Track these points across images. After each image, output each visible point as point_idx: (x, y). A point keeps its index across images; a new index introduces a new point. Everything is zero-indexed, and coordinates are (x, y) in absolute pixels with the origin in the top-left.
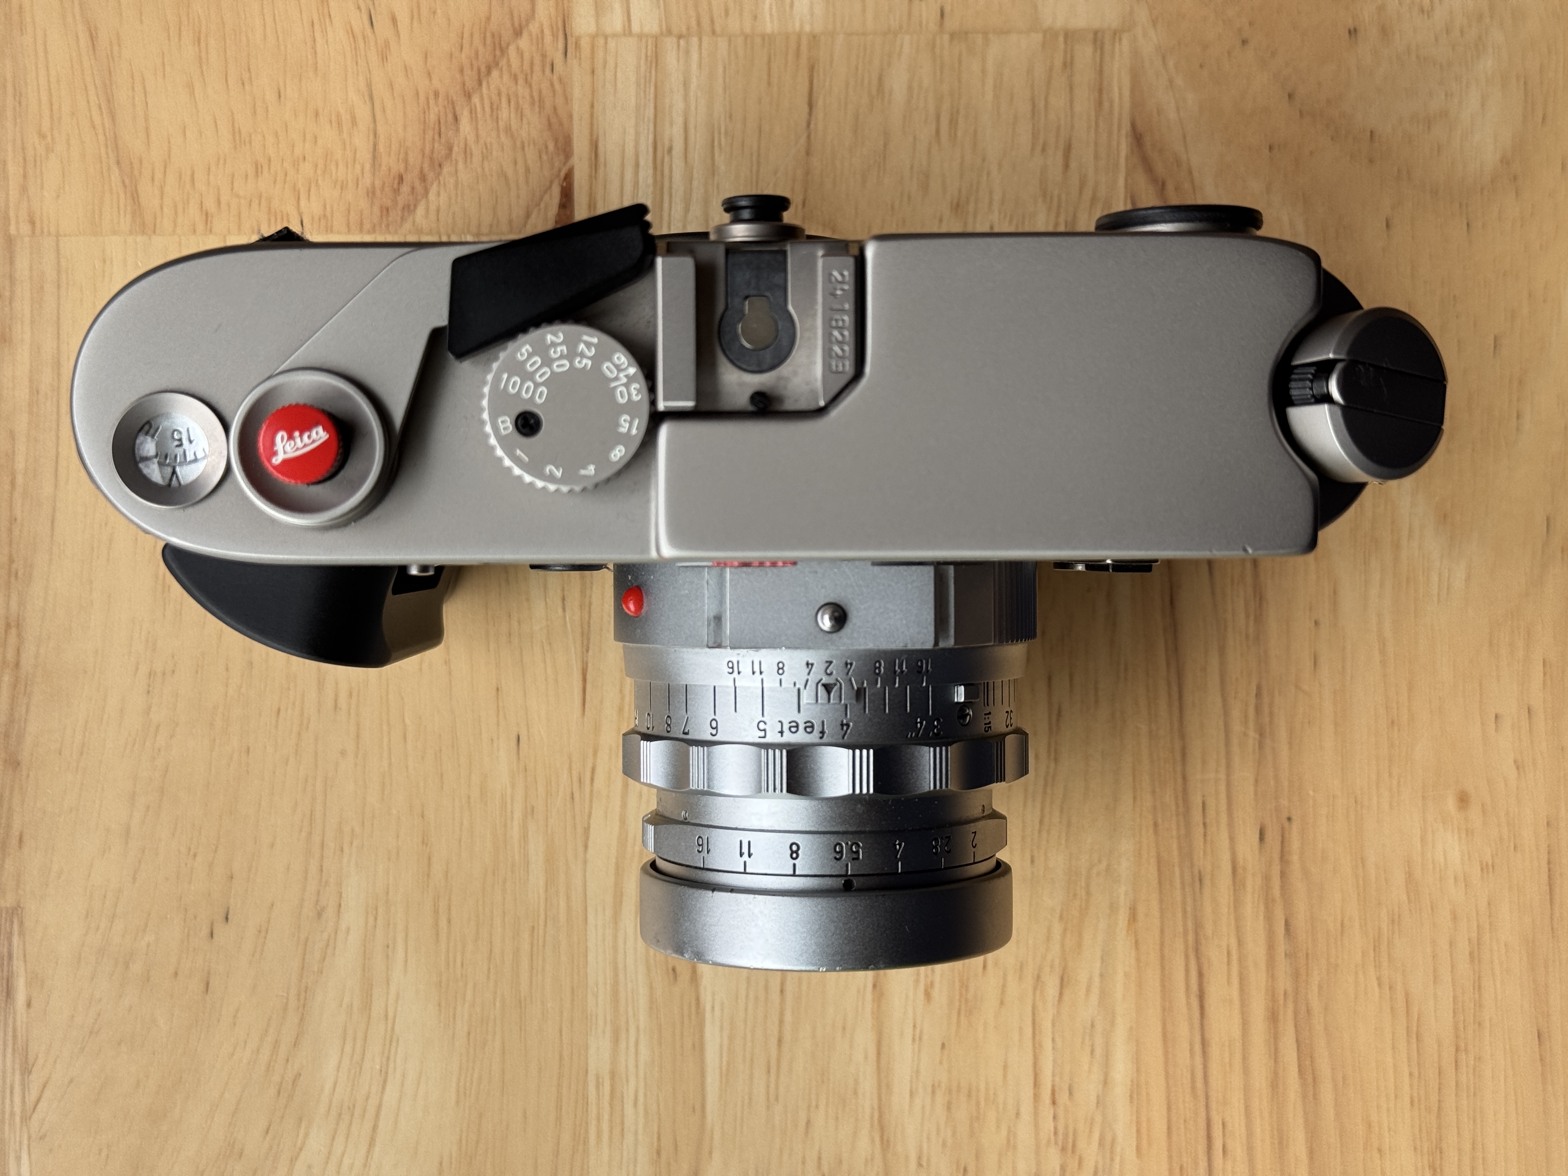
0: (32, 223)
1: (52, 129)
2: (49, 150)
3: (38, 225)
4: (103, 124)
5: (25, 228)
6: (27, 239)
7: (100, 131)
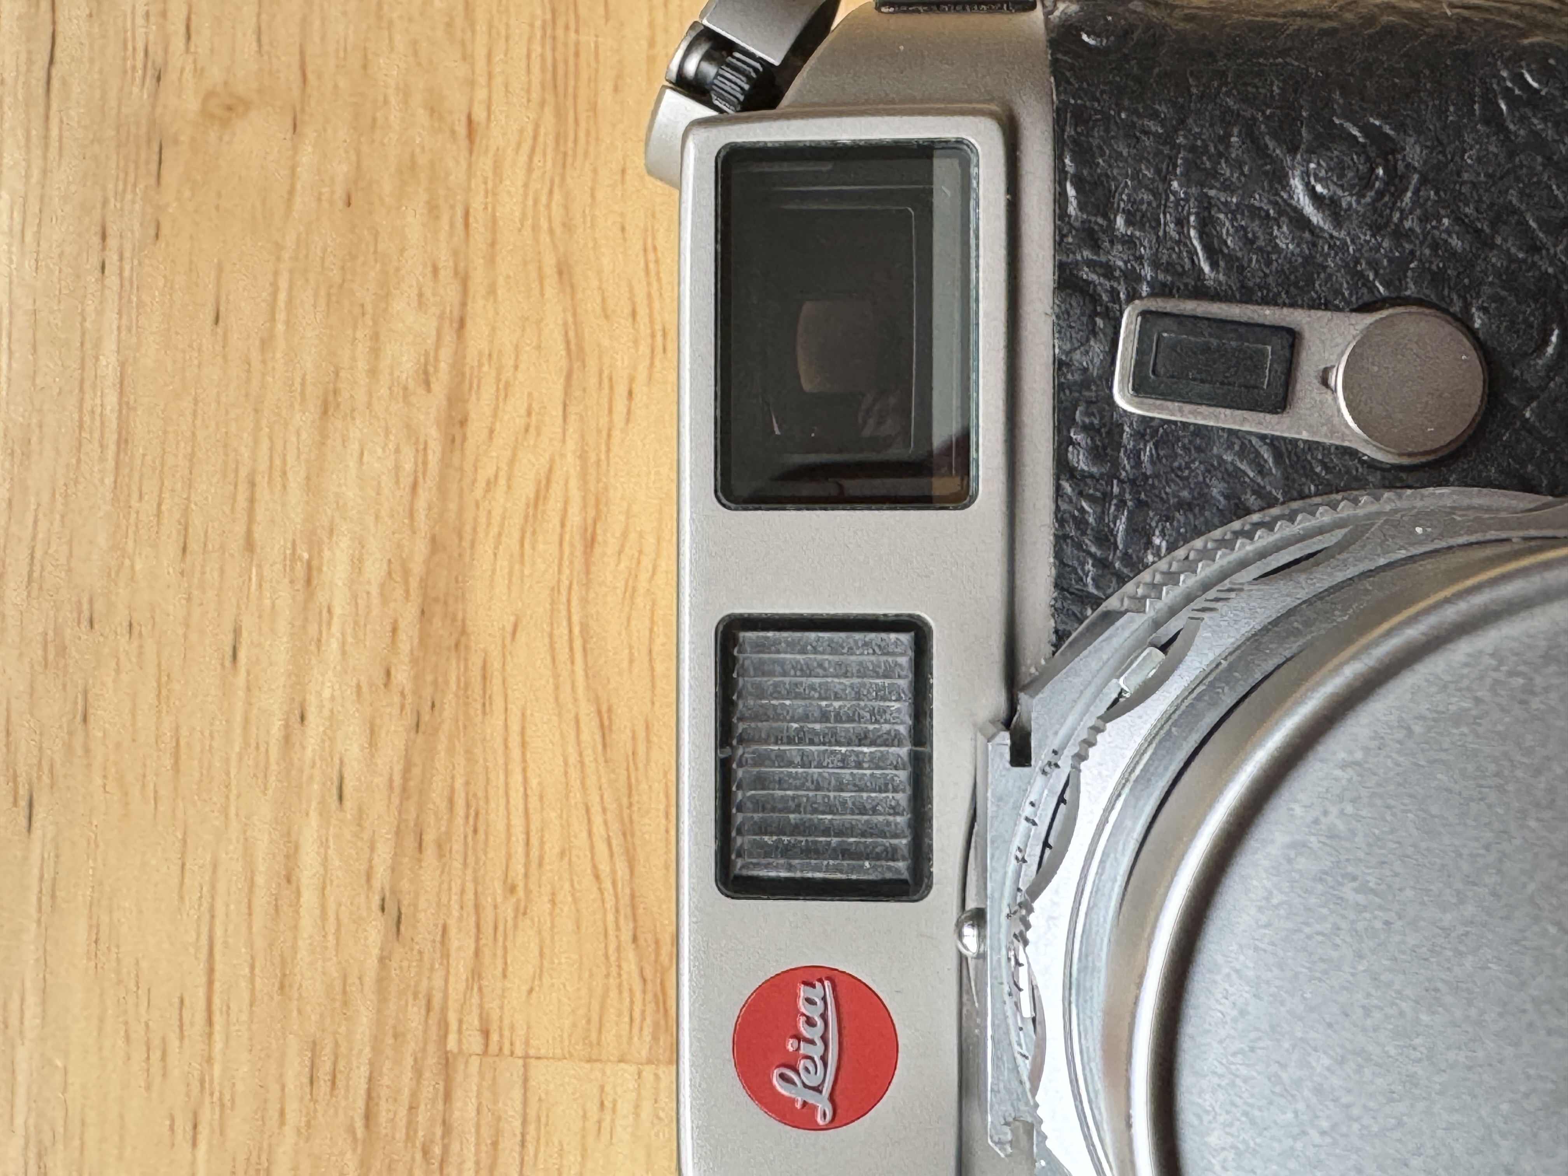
0: (486, 1034)
1: (526, 876)
2: (521, 912)
3: (494, 1037)
4: (613, 872)
5: (474, 1042)
6: (475, 1061)
7: (607, 884)
